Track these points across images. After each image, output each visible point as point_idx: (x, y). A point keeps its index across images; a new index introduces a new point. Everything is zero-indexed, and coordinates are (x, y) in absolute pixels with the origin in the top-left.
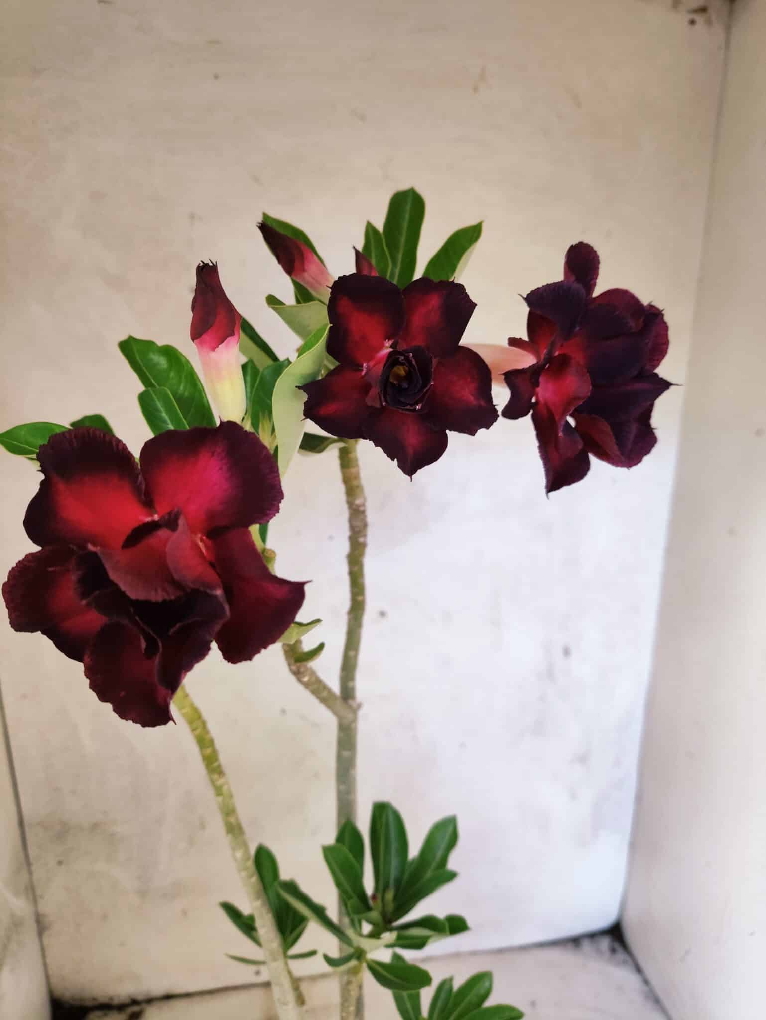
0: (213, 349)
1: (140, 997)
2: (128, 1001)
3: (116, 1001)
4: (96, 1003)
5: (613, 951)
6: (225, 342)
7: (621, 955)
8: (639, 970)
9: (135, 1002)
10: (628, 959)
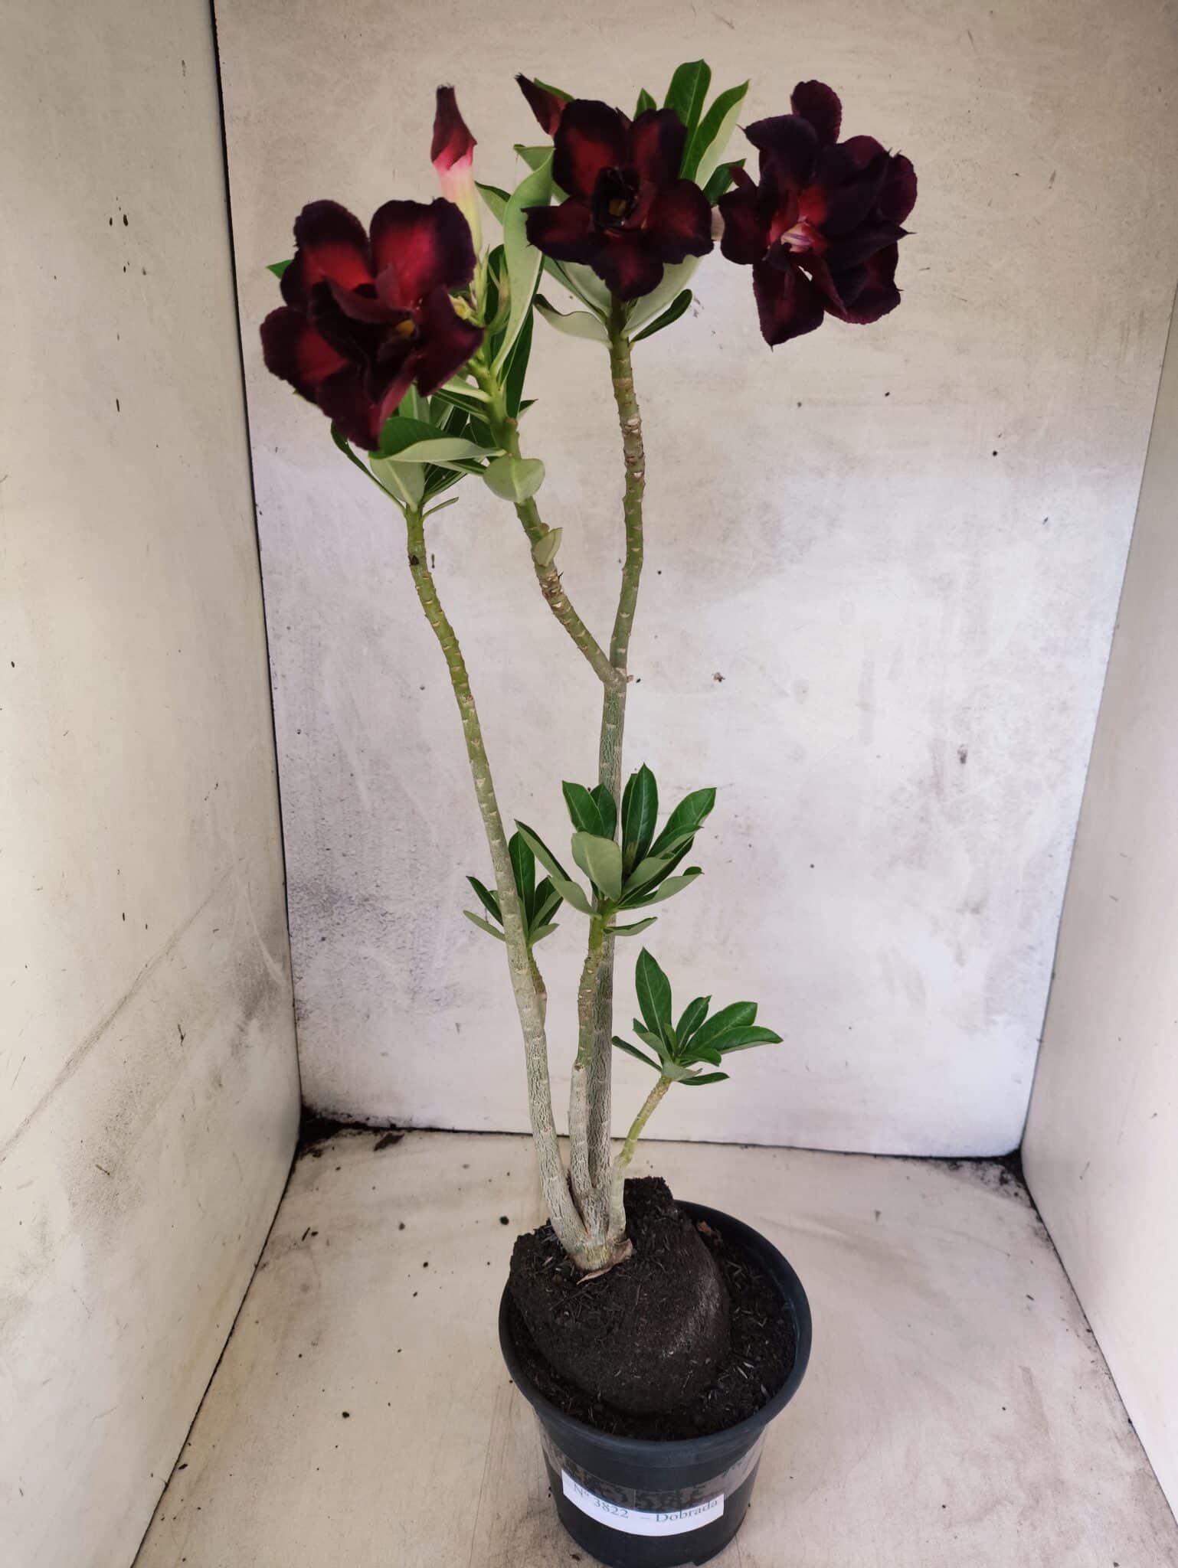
0: (449, 167)
1: (400, 1124)
2: (386, 1125)
3: (371, 1123)
4: (350, 1120)
5: (1003, 1181)
6: (459, 162)
7: (1012, 1187)
8: (1033, 1205)
9: (393, 1127)
10: (1022, 1193)
